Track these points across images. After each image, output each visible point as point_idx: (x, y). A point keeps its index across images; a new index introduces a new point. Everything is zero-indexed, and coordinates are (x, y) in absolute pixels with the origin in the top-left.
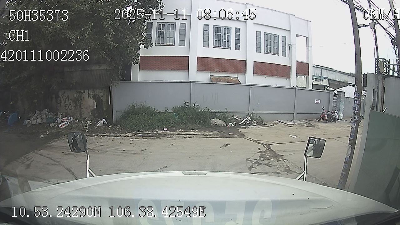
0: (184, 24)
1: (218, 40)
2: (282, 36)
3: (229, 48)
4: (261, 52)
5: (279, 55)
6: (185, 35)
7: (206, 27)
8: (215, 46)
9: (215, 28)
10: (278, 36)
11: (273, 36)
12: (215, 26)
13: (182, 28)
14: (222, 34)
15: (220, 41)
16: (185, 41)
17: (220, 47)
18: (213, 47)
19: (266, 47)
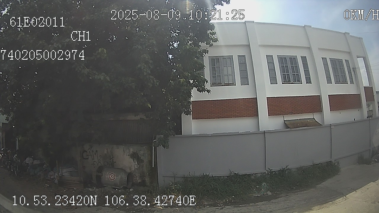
0: (244, 57)
1: (286, 74)
2: (346, 60)
3: (299, 82)
4: (332, 83)
5: (347, 83)
6: (246, 71)
7: (270, 58)
8: (284, 82)
9: (279, 58)
10: (341, 60)
11: (338, 61)
12: (280, 57)
13: (241, 62)
14: (289, 65)
15: (289, 74)
16: (247, 78)
17: (290, 83)
18: (283, 83)
19: (335, 76)
